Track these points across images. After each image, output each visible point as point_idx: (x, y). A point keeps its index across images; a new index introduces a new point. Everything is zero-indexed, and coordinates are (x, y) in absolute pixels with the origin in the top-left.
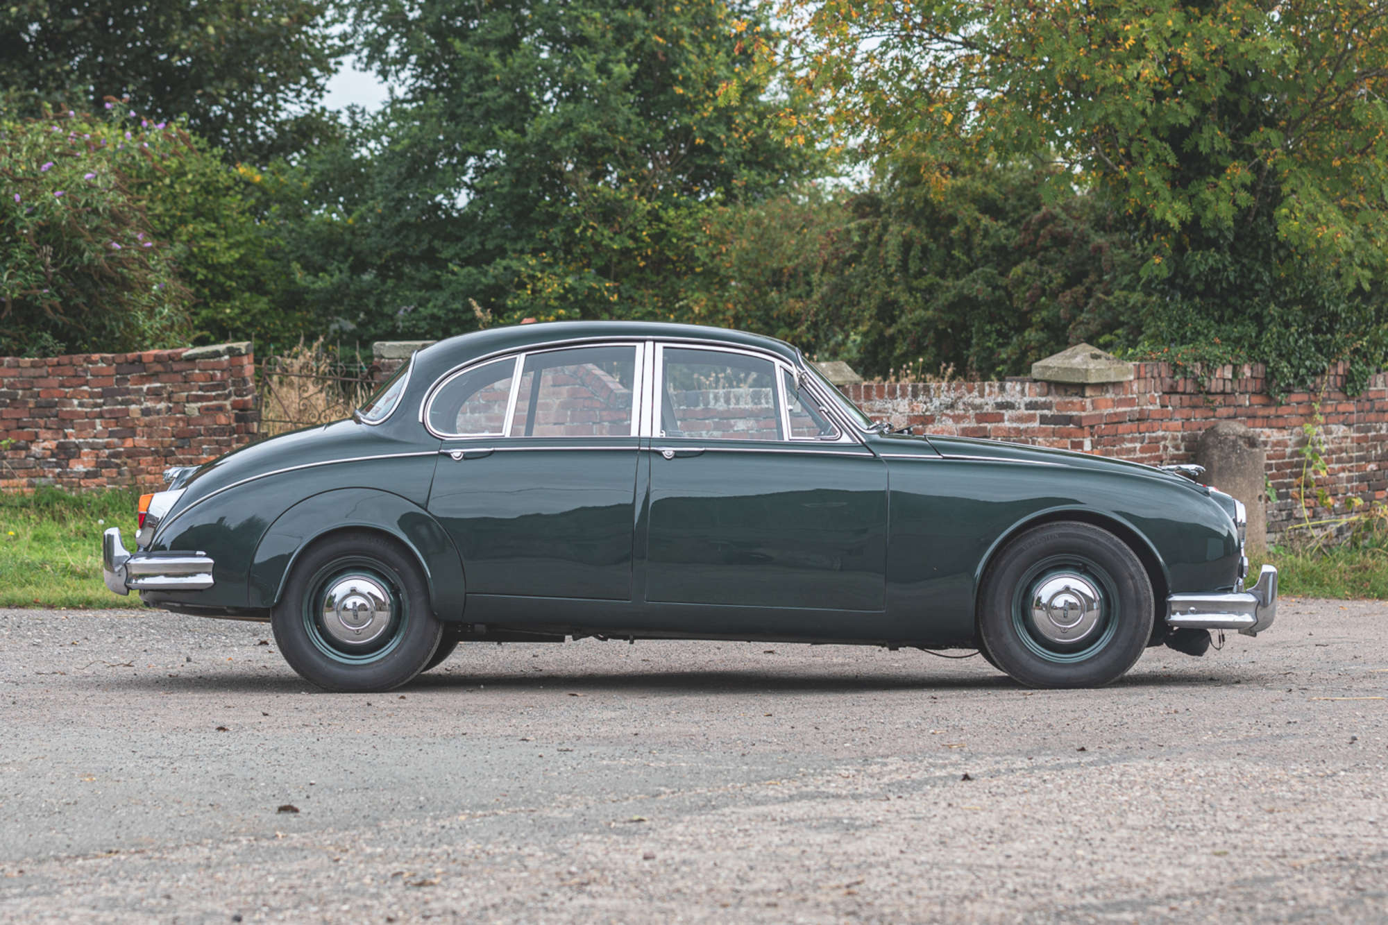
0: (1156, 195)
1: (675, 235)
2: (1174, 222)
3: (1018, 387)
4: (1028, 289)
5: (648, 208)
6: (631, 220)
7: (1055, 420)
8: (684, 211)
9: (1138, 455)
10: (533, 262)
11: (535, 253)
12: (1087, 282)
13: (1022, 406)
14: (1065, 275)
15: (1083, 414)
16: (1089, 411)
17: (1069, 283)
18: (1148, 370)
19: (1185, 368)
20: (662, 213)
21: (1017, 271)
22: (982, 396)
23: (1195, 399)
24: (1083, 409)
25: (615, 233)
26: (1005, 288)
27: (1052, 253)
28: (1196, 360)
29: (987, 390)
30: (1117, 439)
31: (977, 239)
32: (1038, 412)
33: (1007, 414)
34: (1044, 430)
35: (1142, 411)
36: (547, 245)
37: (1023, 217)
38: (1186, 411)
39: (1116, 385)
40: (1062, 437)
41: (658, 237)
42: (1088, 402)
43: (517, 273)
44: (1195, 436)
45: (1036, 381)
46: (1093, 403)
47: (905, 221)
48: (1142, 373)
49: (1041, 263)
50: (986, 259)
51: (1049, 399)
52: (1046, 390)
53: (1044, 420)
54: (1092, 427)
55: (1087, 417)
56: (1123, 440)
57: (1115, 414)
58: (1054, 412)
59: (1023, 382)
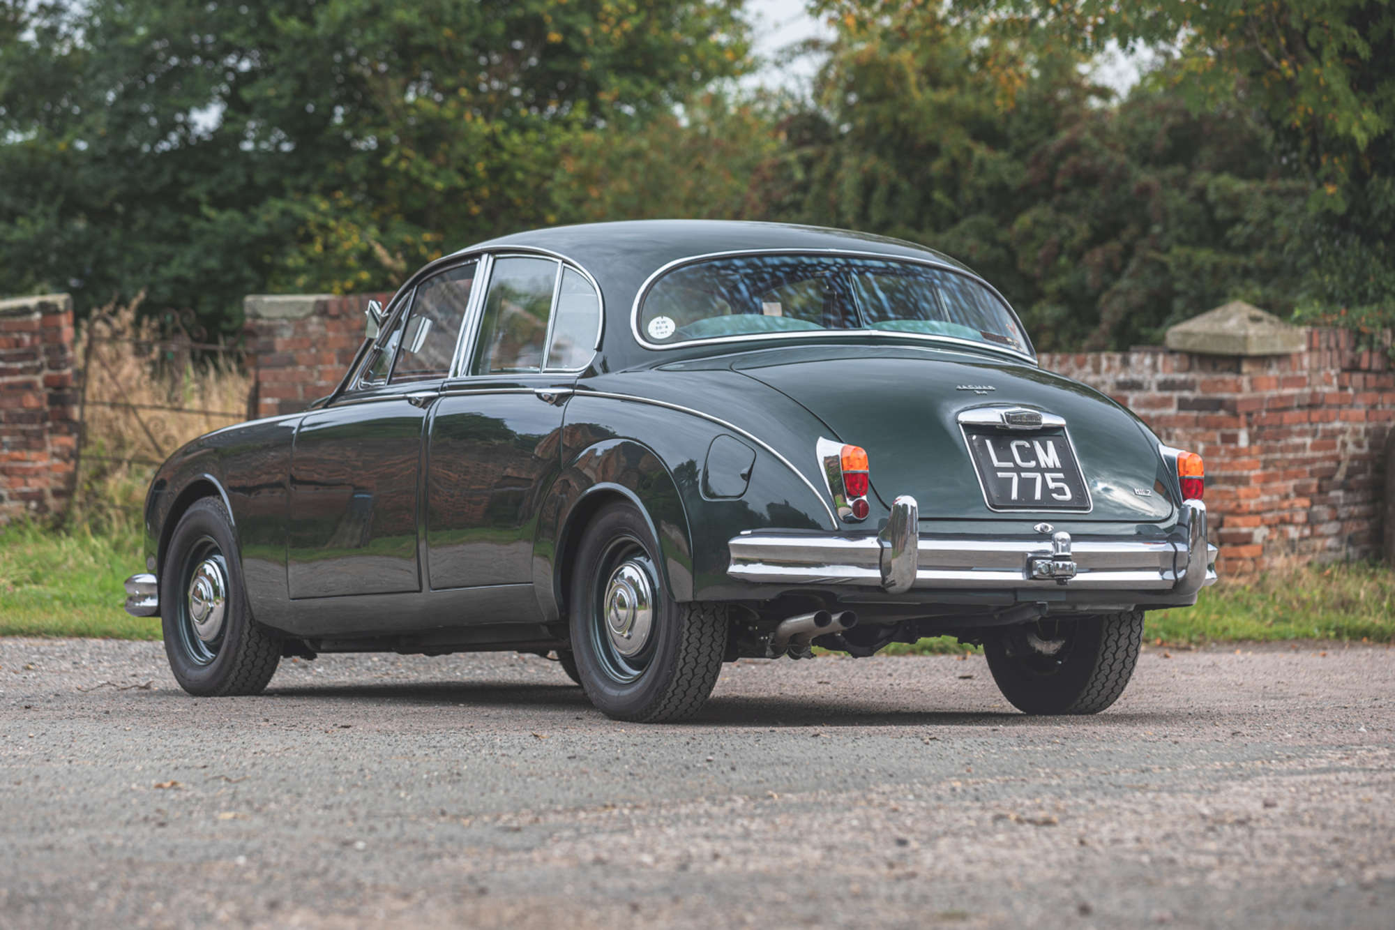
0: (1334, 102)
1: (522, 169)
2: (1361, 138)
3: (1148, 361)
4: (1040, 247)
5: (486, 130)
6: (461, 148)
7: (1199, 405)
8: (532, 135)
9: (1309, 454)
10: (324, 206)
11: (327, 192)
12: (1126, 236)
13: (1154, 386)
14: (1092, 227)
15: (1239, 397)
16: (1246, 393)
17: (1098, 238)
18: (1321, 339)
19: (1372, 336)
20: (502, 139)
21: (1024, 221)
22: (1097, 371)
23: (1383, 380)
24: (1239, 389)
25: (440, 167)
26: (1006, 246)
27: (1073, 196)
28: (1385, 326)
29: (1104, 364)
30: (1282, 432)
31: (969, 177)
32: (1176, 395)
33: (1132, 397)
34: (1184, 419)
35: (1314, 395)
36: (346, 182)
37: (1033, 145)
38: (1371, 396)
39: (1281, 358)
40: (1208, 428)
41: (495, 173)
42: (1245, 381)
43: (303, 222)
44: (1383, 429)
45: (1172, 352)
46: (1251, 381)
47: (865, 149)
48: (1315, 343)
49: (1059, 209)
50: (979, 205)
51: (1191, 376)
52: (1186, 364)
53: (1183, 404)
54: (1249, 414)
55: (1243, 401)
56: (1289, 433)
57: (1281, 398)
58: (1199, 393)
59: (1154, 354)
